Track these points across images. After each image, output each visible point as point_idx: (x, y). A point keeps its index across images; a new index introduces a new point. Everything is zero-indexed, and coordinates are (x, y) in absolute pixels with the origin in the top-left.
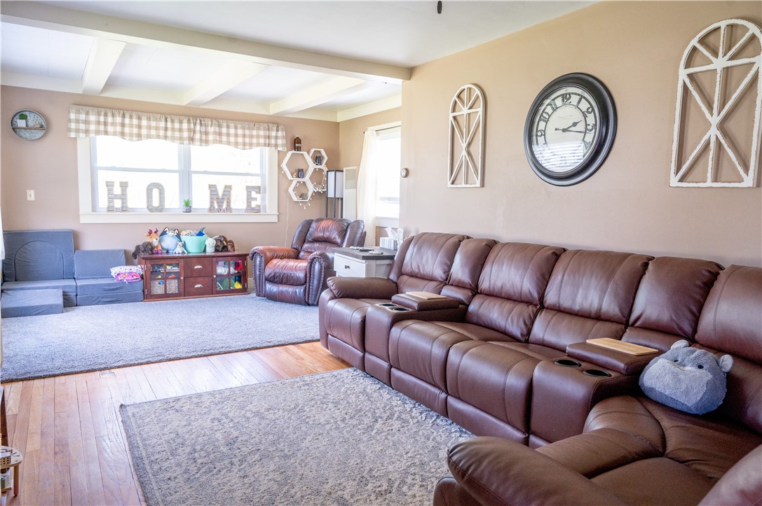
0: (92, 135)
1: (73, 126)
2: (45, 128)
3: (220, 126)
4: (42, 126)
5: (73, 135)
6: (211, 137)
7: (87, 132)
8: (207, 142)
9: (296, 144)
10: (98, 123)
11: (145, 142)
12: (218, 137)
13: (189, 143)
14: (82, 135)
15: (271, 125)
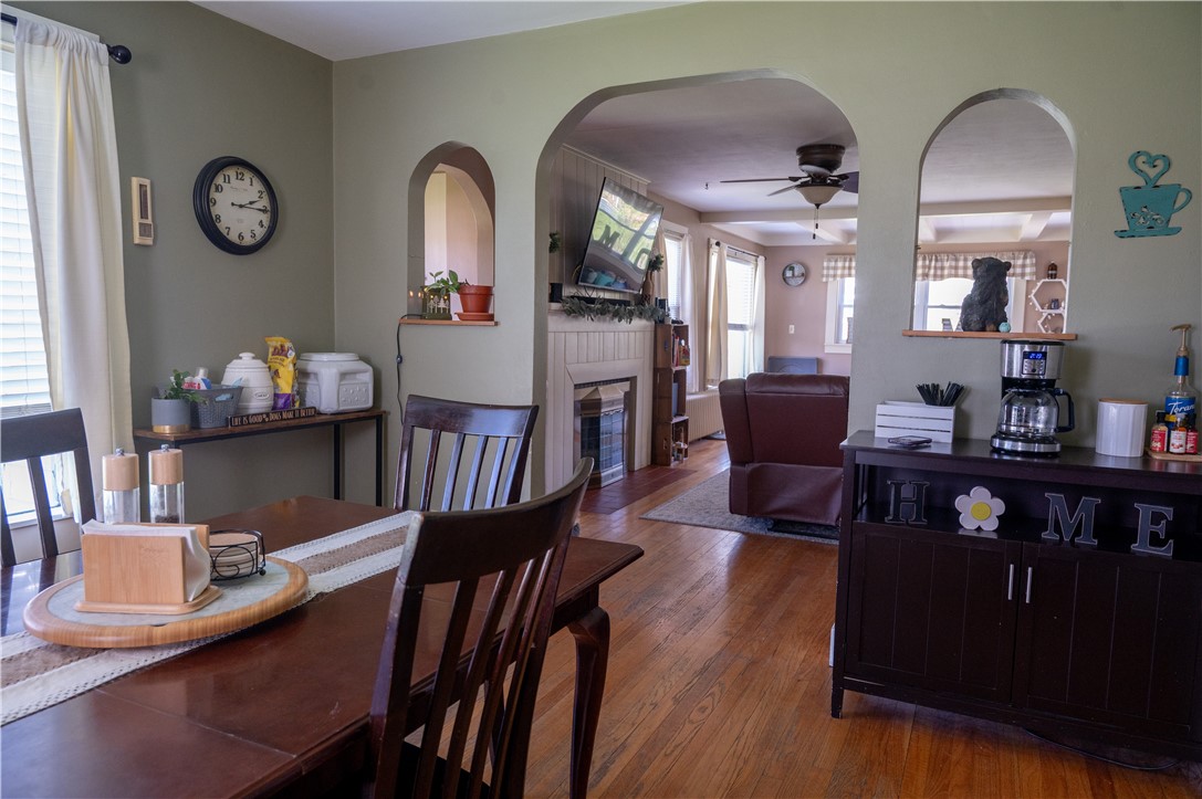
0: (838, 279)
1: (825, 272)
2: (805, 276)
3: (957, 260)
4: (803, 275)
5: (824, 280)
6: (946, 272)
7: (835, 276)
8: (942, 277)
9: (1053, 270)
10: (844, 268)
12: (953, 272)
13: (924, 279)
14: (831, 279)
15: (1016, 254)
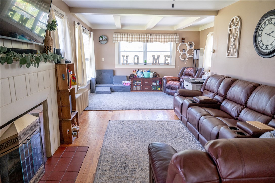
0: (119, 41)
1: (114, 39)
2: (107, 40)
3: (156, 36)
4: (106, 40)
5: (114, 42)
6: (153, 40)
7: (118, 40)
8: (152, 41)
9: (183, 40)
10: (121, 38)
11: (134, 43)
12: (156, 40)
13: (147, 42)
14: (116, 42)
15: (174, 34)
